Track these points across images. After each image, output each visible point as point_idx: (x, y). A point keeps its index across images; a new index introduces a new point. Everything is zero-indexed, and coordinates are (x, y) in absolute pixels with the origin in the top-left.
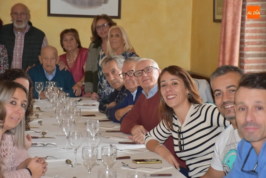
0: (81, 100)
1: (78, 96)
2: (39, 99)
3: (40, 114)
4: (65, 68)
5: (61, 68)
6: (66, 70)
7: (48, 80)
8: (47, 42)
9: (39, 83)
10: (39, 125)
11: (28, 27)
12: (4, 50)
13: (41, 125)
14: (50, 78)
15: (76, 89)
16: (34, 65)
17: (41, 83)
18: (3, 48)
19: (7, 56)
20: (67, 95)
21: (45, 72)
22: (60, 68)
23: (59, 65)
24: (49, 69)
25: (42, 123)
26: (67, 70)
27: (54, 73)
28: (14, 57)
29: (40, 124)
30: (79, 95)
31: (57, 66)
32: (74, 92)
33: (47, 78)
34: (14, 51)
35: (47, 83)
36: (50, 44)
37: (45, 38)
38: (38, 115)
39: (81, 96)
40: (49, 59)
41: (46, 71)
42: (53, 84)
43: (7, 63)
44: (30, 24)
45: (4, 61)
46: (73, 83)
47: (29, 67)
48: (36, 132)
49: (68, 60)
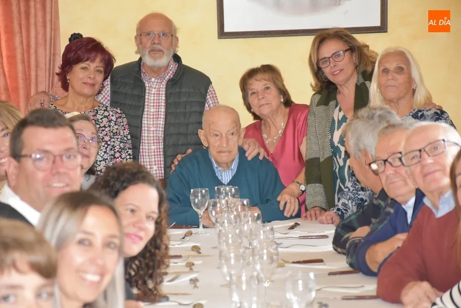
0: (297, 224)
1: (291, 217)
2: (201, 226)
3: (197, 262)
4: (259, 154)
5: (250, 155)
6: (261, 158)
7: (220, 183)
8: (215, 97)
9: (199, 190)
10: (190, 288)
11: (173, 67)
12: (119, 120)
13: (196, 286)
14: (226, 176)
15: (287, 200)
16: (190, 151)
17: (204, 191)
18: (118, 115)
19: (127, 132)
20: (256, 215)
21: (215, 165)
22: (247, 155)
23: (246, 147)
24: (224, 158)
25: (198, 284)
26: (264, 158)
27: (234, 166)
28: (145, 134)
29: (193, 285)
30: (293, 215)
31: (242, 151)
32: (281, 208)
33: (220, 178)
34: (145, 122)
35: (218, 189)
36: (222, 101)
37: (210, 89)
38: (193, 264)
39: (298, 215)
40: (224, 135)
41: (217, 162)
42: (231, 190)
43: (129, 148)
44: (177, 58)
45: (122, 145)
46: (279, 187)
47: (179, 157)
48: (180, 304)
49: (265, 136)
